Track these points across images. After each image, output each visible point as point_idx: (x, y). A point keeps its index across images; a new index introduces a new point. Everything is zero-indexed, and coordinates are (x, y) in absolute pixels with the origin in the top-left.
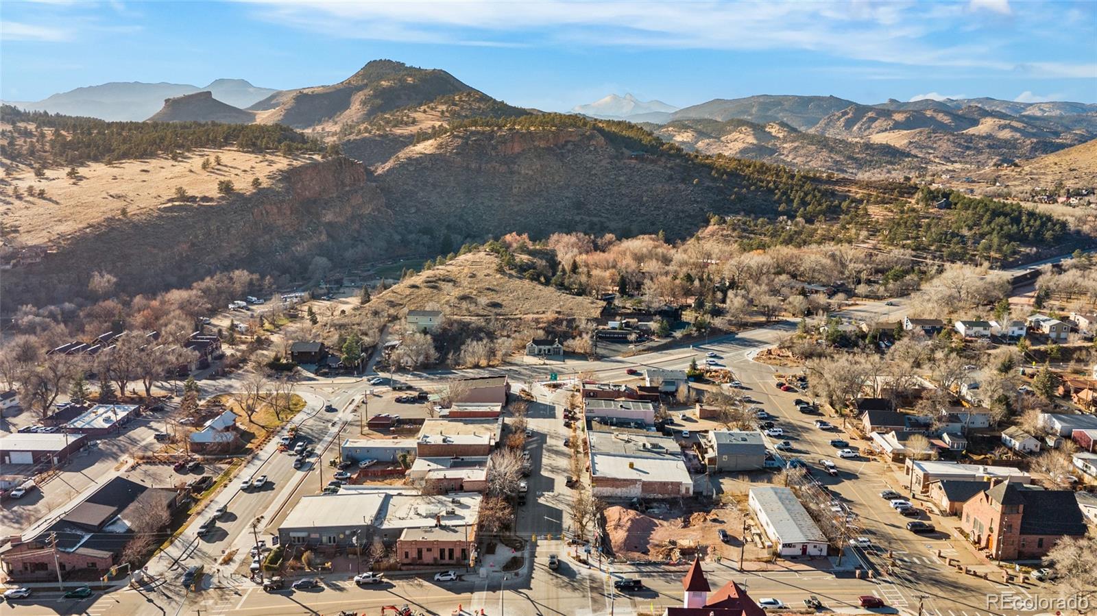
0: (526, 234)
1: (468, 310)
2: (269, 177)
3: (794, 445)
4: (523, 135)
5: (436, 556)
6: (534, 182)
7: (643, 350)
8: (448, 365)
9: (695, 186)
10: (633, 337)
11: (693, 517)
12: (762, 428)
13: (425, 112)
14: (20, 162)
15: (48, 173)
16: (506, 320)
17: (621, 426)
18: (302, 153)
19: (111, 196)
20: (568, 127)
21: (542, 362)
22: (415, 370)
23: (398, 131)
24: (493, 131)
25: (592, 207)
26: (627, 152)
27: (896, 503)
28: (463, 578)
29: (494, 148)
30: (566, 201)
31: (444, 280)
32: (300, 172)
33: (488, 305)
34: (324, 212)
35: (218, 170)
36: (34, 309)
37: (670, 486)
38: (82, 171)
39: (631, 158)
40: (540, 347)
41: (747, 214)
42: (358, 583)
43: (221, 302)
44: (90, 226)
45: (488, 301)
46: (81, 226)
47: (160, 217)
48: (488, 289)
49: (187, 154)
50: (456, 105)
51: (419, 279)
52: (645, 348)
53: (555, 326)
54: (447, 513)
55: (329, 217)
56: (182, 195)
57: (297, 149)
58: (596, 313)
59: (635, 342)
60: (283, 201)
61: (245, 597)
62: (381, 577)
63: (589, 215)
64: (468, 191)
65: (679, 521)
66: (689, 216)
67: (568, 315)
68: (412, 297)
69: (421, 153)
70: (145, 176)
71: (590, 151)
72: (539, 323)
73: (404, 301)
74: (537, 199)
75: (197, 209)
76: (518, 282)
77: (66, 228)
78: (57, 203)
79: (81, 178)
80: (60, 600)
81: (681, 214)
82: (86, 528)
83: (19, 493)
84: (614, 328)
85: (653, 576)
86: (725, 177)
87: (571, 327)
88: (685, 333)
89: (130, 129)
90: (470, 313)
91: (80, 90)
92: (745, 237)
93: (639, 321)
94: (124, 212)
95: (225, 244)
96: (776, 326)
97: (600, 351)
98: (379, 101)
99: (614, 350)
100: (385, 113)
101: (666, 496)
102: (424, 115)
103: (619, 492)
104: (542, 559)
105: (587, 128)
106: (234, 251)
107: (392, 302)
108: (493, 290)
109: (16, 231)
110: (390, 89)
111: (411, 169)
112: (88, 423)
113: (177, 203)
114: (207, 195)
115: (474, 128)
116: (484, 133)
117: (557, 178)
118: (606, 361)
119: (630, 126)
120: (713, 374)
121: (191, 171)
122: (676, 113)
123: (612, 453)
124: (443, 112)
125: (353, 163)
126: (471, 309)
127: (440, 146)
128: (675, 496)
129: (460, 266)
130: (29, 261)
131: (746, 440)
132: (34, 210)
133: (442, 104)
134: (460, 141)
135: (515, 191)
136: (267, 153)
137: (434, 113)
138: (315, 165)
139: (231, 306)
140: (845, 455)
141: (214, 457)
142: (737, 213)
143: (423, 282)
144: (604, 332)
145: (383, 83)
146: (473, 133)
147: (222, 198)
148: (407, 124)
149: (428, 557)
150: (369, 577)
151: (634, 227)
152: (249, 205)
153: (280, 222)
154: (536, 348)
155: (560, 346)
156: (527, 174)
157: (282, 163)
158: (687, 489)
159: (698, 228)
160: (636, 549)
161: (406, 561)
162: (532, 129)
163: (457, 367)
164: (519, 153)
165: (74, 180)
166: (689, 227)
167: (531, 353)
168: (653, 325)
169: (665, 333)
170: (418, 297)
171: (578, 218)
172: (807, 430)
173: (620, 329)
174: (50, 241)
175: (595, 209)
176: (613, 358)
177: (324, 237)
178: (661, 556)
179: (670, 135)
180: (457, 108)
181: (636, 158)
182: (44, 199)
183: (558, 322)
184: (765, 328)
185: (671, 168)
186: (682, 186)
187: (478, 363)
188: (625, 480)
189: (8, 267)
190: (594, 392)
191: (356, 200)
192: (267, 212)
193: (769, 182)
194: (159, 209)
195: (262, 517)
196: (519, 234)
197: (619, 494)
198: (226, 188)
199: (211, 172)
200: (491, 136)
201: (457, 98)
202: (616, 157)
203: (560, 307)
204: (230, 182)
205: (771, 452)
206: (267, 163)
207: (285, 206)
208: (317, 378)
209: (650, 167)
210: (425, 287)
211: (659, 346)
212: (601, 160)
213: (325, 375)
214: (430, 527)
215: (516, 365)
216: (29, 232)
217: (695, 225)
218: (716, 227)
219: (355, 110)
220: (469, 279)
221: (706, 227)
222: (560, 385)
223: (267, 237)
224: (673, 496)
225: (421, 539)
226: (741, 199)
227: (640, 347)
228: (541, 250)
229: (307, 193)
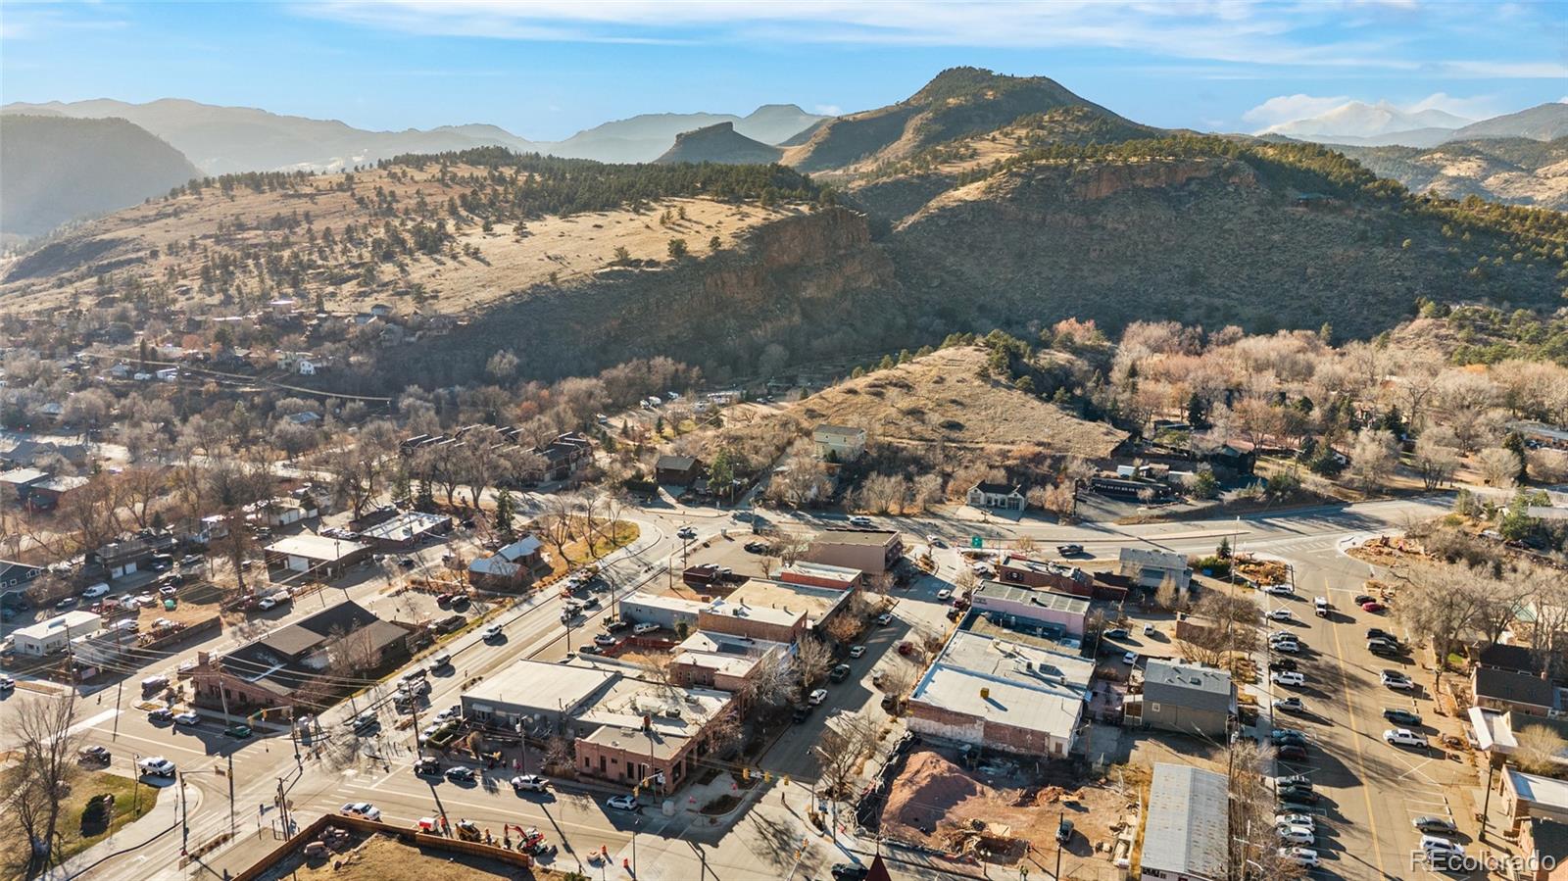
0: (1092, 322)
1: (909, 429)
2: (735, 236)
3: (1309, 704)
4: (1118, 169)
5: (622, 771)
6: (1125, 241)
7: (1158, 517)
8: (844, 506)
9: (1406, 251)
10: (1148, 493)
11: (1043, 792)
12: (1273, 667)
13: (994, 139)
14: (477, 215)
15: (498, 228)
16: (960, 449)
17: (1022, 631)
18: (788, 203)
19: (549, 257)
20: (1195, 156)
21: (982, 517)
22: (800, 509)
23: (946, 169)
24: (1071, 165)
25: (1217, 282)
26: (1292, 193)
27: (1429, 843)
28: (644, 810)
29: (1069, 190)
30: (1175, 273)
31: (895, 385)
32: (778, 228)
33: (942, 426)
34: (804, 283)
35: (678, 225)
36: (421, 391)
37: (1029, 737)
38: (530, 226)
39: (1298, 205)
40: (989, 495)
41: (1496, 299)
42: (516, 786)
43: (629, 397)
44: (513, 293)
45: (942, 420)
46: (503, 293)
47: (593, 285)
48: (953, 402)
49: (652, 204)
50: (1042, 128)
51: (860, 382)
52: (1164, 513)
53: (1032, 465)
54: (668, 714)
55: (810, 291)
56: (623, 258)
57: (783, 197)
58: (1105, 450)
59: (1152, 502)
60: (746, 268)
61: (391, 774)
62: (546, 784)
63: (1210, 294)
64: (1021, 256)
65: (1017, 794)
66: (1386, 301)
67: (1059, 450)
68: (843, 406)
69: (960, 200)
70: (595, 234)
71: (1227, 194)
72: (1008, 458)
73: (830, 412)
74: (1127, 268)
75: (637, 276)
76: (1003, 393)
77: (487, 295)
78: (488, 264)
79: (525, 235)
80: (220, 736)
81: (1370, 297)
82: (280, 656)
83: (270, 605)
84: (1125, 477)
85: (906, 870)
86: (1467, 236)
87: (1058, 470)
88: (1243, 495)
89: (609, 174)
90: (912, 435)
91: (608, 125)
92: (1480, 341)
93: (1170, 469)
94: (553, 277)
95: (663, 323)
96: (1438, 500)
97: (1084, 510)
98: (937, 127)
99: (1109, 512)
100: (938, 144)
101: (1023, 751)
102: (992, 144)
103: (948, 730)
104: (769, 807)
105: (1229, 156)
106: (673, 332)
107: (813, 411)
108: (961, 404)
109: (435, 297)
110: (959, 108)
111: (943, 223)
112: (387, 533)
113: (616, 268)
114: (654, 258)
115: (1044, 162)
116: (1056, 168)
117: (1164, 236)
118: (1087, 527)
119: (1321, 151)
120: (1252, 567)
121: (648, 227)
122: (1465, 129)
123: (970, 669)
124: (1019, 139)
125: (853, 216)
126: (915, 429)
127: (989, 189)
128: (1038, 753)
129: (930, 365)
130: (435, 333)
131: (1199, 683)
132: (464, 272)
133: (1023, 127)
134: (1018, 181)
135: (1093, 255)
136: (745, 203)
137: (1007, 141)
138: (800, 219)
139: (643, 403)
140: (1398, 739)
141: (487, 592)
142: (1476, 298)
143: (866, 387)
144: (1108, 482)
145: (951, 100)
146: (1041, 169)
147: (670, 263)
148: (962, 158)
149: (613, 771)
150: (528, 781)
151: (1282, 317)
152: (701, 273)
153: (739, 297)
154: (982, 496)
155: (1019, 496)
156: (1116, 229)
157: (757, 216)
158: (1059, 747)
159: (1396, 320)
160: (915, 822)
161: (586, 770)
162: (1134, 159)
163: (857, 511)
164: (1108, 198)
165: (518, 237)
166: (1381, 319)
167: (974, 503)
168: (1188, 477)
169: (1209, 491)
170: (850, 406)
171: (1189, 300)
172: (1357, 683)
173: (1135, 479)
174: (465, 310)
175: (1221, 286)
176: (1100, 524)
177: (797, 319)
178: (948, 842)
179: (1435, 166)
180: (1041, 133)
181: (1307, 202)
182: (478, 259)
183: (1038, 459)
184: (1413, 500)
185: (1368, 221)
186: (1379, 251)
187: (887, 508)
188: (957, 714)
189: (413, 339)
190: (1020, 573)
191: (852, 268)
192: (724, 283)
193: (1555, 245)
194: (594, 275)
195: (480, 679)
196: (1080, 321)
197: (949, 734)
198: (677, 248)
199: (671, 229)
200: (1067, 171)
201: (1046, 118)
202: (1271, 203)
203: (1053, 437)
204: (683, 241)
205: (1260, 711)
206: (739, 217)
207: (747, 274)
208: (677, 505)
209: (1329, 219)
210: (867, 393)
211: (1190, 512)
212: (1243, 208)
213: (687, 503)
214: (634, 730)
215: (943, 518)
216: (447, 298)
217: (1394, 317)
218: (1430, 321)
219: (907, 140)
220: (933, 385)
221: (1412, 321)
222: (989, 556)
223: (719, 315)
224: (1033, 752)
225: (610, 745)
226: (1489, 274)
227: (1156, 512)
228: (1092, 347)
229: (785, 257)
